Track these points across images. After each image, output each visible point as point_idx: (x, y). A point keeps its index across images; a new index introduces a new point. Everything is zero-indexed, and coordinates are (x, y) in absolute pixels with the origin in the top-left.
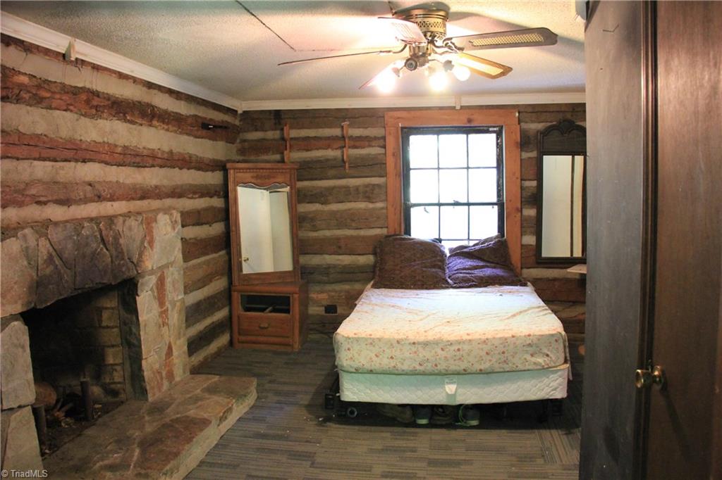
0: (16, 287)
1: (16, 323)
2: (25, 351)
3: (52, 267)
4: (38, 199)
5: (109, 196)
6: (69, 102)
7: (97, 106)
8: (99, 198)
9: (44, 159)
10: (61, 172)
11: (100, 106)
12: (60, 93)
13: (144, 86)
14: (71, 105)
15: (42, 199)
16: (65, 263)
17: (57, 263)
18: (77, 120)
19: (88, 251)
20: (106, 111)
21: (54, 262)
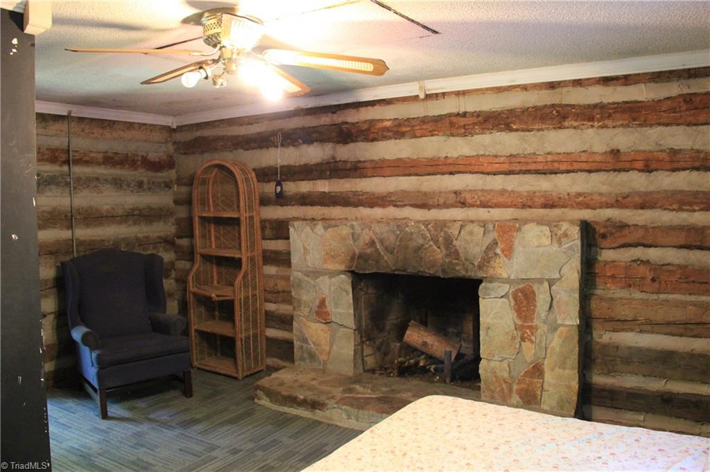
0: (343, 255)
1: (343, 276)
2: (348, 294)
3: (373, 249)
4: (395, 203)
5: (478, 203)
6: (431, 129)
7: (464, 126)
8: (463, 204)
9: (410, 175)
10: (426, 183)
11: (468, 125)
12: (419, 125)
13: (546, 89)
14: (434, 131)
15: (398, 203)
16: (386, 249)
17: (378, 247)
18: (445, 141)
19: (412, 245)
20: (476, 127)
21: (376, 246)
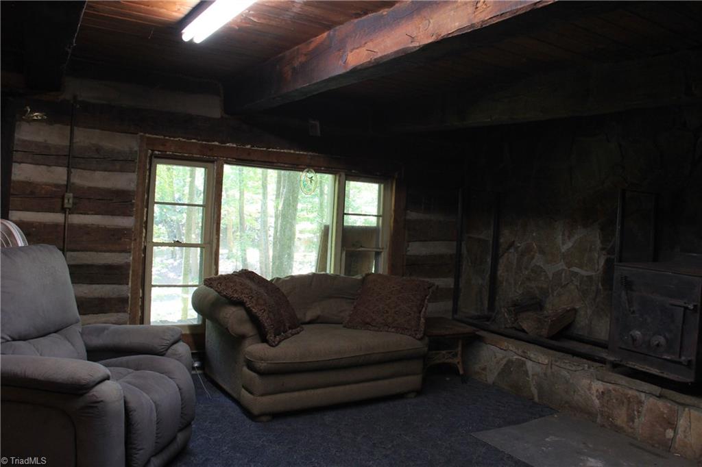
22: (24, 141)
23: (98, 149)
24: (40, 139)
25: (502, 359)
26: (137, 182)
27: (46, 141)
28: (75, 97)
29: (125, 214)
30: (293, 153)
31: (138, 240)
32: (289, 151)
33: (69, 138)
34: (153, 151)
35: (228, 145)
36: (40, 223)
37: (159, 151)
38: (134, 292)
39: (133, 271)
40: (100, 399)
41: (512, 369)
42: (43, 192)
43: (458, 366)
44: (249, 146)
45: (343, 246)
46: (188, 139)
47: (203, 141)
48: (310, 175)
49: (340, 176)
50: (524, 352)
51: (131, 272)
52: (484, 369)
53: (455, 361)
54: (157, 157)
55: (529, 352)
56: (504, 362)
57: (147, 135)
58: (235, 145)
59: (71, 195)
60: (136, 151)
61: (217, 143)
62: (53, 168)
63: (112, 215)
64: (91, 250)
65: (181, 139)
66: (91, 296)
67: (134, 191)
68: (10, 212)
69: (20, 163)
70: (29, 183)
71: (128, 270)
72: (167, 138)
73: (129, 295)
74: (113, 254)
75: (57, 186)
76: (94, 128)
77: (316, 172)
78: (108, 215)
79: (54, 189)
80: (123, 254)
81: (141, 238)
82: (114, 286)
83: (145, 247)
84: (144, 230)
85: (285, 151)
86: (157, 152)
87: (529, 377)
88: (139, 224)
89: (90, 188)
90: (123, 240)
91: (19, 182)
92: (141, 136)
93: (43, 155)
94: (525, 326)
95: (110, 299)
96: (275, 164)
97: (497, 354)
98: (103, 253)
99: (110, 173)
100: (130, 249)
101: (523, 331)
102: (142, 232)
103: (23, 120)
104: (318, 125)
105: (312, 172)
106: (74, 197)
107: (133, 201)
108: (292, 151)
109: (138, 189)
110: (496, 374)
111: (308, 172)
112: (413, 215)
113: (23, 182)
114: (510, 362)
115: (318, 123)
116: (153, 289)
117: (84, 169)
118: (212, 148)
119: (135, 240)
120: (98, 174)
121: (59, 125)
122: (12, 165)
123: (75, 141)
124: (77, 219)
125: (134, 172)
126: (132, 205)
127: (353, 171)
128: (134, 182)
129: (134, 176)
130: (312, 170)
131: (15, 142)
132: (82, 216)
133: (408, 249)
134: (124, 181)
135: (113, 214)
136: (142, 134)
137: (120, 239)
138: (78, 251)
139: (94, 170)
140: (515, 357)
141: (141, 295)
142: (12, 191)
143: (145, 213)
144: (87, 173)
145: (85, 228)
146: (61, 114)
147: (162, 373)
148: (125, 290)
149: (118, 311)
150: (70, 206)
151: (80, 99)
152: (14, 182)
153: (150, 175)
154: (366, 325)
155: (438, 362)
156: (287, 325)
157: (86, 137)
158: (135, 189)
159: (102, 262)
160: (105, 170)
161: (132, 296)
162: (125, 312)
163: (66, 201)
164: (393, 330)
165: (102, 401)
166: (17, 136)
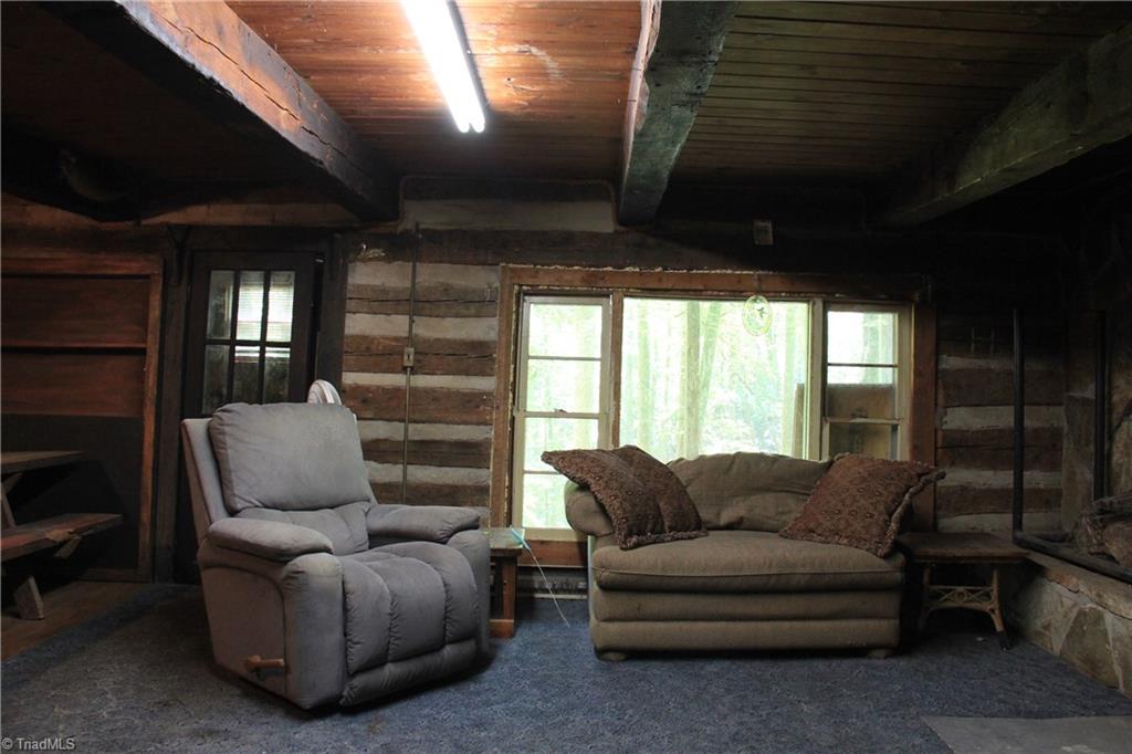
22: (359, 286)
23: (447, 289)
24: (377, 282)
25: (1070, 610)
26: (500, 330)
27: (383, 284)
28: (417, 225)
29: (483, 373)
30: (732, 274)
31: (501, 408)
32: (724, 271)
33: (410, 277)
34: (521, 286)
35: (627, 269)
36: (378, 387)
37: (528, 285)
38: (497, 477)
39: (495, 450)
40: (300, 570)
41: (1085, 628)
42: (380, 348)
43: (993, 616)
44: (659, 269)
45: (823, 414)
46: (568, 266)
47: (590, 266)
48: (759, 305)
49: (814, 304)
50: (1099, 596)
51: (492, 451)
52: (1047, 627)
53: (986, 606)
54: (527, 294)
55: (1105, 596)
56: (1073, 615)
57: (511, 265)
58: (637, 270)
59: (412, 350)
60: (497, 288)
61: (610, 269)
62: (393, 317)
63: (467, 375)
64: (440, 422)
65: (558, 267)
66: (440, 482)
67: (494, 342)
68: (344, 374)
69: (354, 313)
70: (365, 338)
71: (488, 448)
72: (539, 267)
73: (491, 483)
74: (469, 427)
75: (396, 339)
76: (441, 262)
77: (769, 301)
78: (461, 375)
79: (395, 344)
80: (482, 427)
81: (507, 404)
82: (469, 470)
83: (513, 418)
84: (511, 395)
85: (718, 271)
86: (524, 288)
87: (1109, 644)
88: (502, 386)
89: (437, 340)
90: (482, 408)
91: (352, 336)
92: (503, 267)
93: (382, 302)
94: (1114, 550)
95: (465, 487)
96: (704, 293)
97: (1064, 600)
98: (456, 426)
99: (463, 319)
100: (491, 420)
101: (1111, 558)
102: (508, 398)
103: (358, 260)
104: (770, 230)
105: (761, 300)
106: (416, 353)
107: (495, 355)
108: (729, 271)
109: (500, 337)
110: (1064, 636)
111: (755, 300)
112: (951, 362)
113: (357, 336)
114: (1082, 613)
115: (769, 225)
116: (526, 476)
117: (430, 316)
118: (603, 277)
119: (498, 408)
120: (449, 322)
121: (400, 262)
122: (345, 316)
123: (417, 281)
124: (423, 381)
125: (494, 316)
126: (493, 360)
127: (837, 295)
128: (493, 329)
129: (494, 322)
130: (761, 297)
131: (349, 287)
132: (428, 377)
133: (945, 419)
134: (482, 329)
135: (467, 373)
136: (504, 264)
137: (478, 407)
138: (424, 422)
139: (443, 317)
140: (1089, 605)
141: (507, 484)
142: (345, 349)
143: (512, 371)
144: (433, 321)
145: (432, 395)
146: (402, 247)
147: (428, 563)
148: (484, 476)
149: (473, 505)
150: (411, 364)
151: (422, 226)
152: (348, 337)
153: (517, 320)
154: (809, 533)
155: (950, 604)
156: (667, 524)
157: (432, 275)
158: (496, 339)
159: (455, 437)
160: (457, 316)
161: (494, 484)
162: (484, 505)
163: (406, 357)
164: (845, 541)
165: (302, 572)
166: (350, 280)
